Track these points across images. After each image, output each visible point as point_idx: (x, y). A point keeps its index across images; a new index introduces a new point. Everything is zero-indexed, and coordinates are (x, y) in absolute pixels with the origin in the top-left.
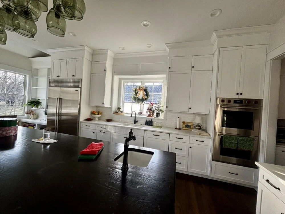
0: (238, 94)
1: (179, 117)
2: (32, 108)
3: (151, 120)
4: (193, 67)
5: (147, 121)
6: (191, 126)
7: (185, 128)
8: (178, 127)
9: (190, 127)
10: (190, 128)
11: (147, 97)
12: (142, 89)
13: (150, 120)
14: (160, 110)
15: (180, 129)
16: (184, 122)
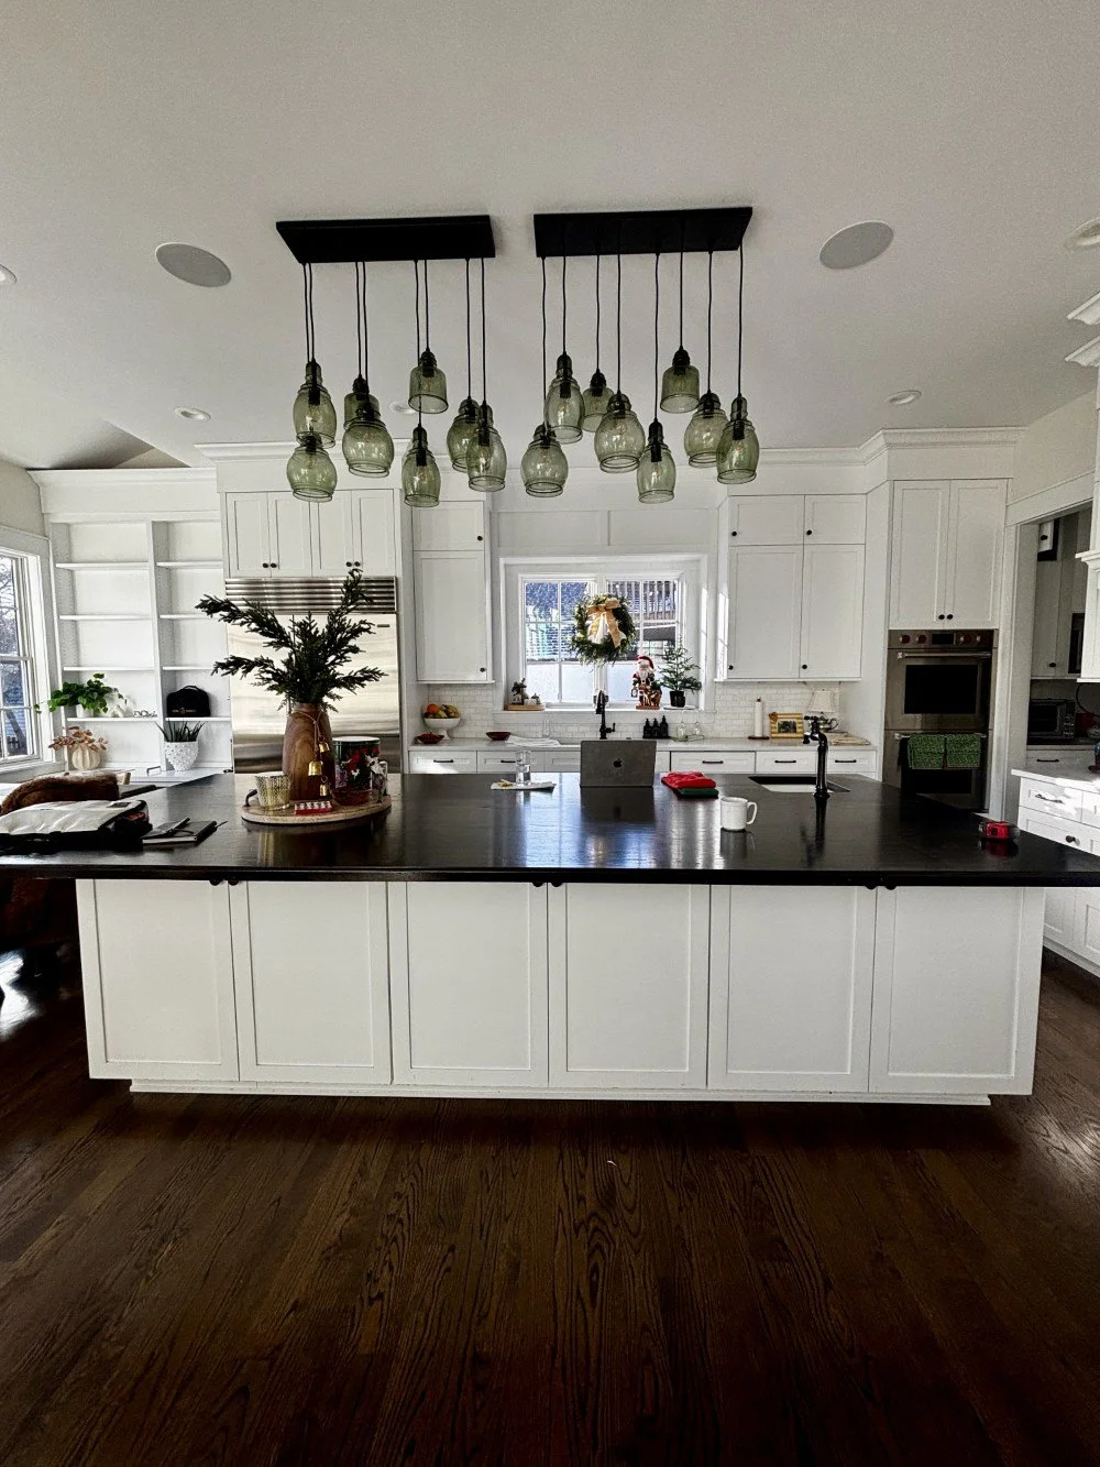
0: (942, 617)
1: (759, 700)
2: (69, 719)
3: (664, 719)
4: (809, 532)
5: (647, 722)
6: (798, 725)
7: (779, 732)
8: (758, 735)
9: (795, 728)
10: (795, 732)
11: (624, 637)
12: (606, 609)
13: (660, 721)
14: (685, 681)
15: (764, 738)
16: (773, 716)
